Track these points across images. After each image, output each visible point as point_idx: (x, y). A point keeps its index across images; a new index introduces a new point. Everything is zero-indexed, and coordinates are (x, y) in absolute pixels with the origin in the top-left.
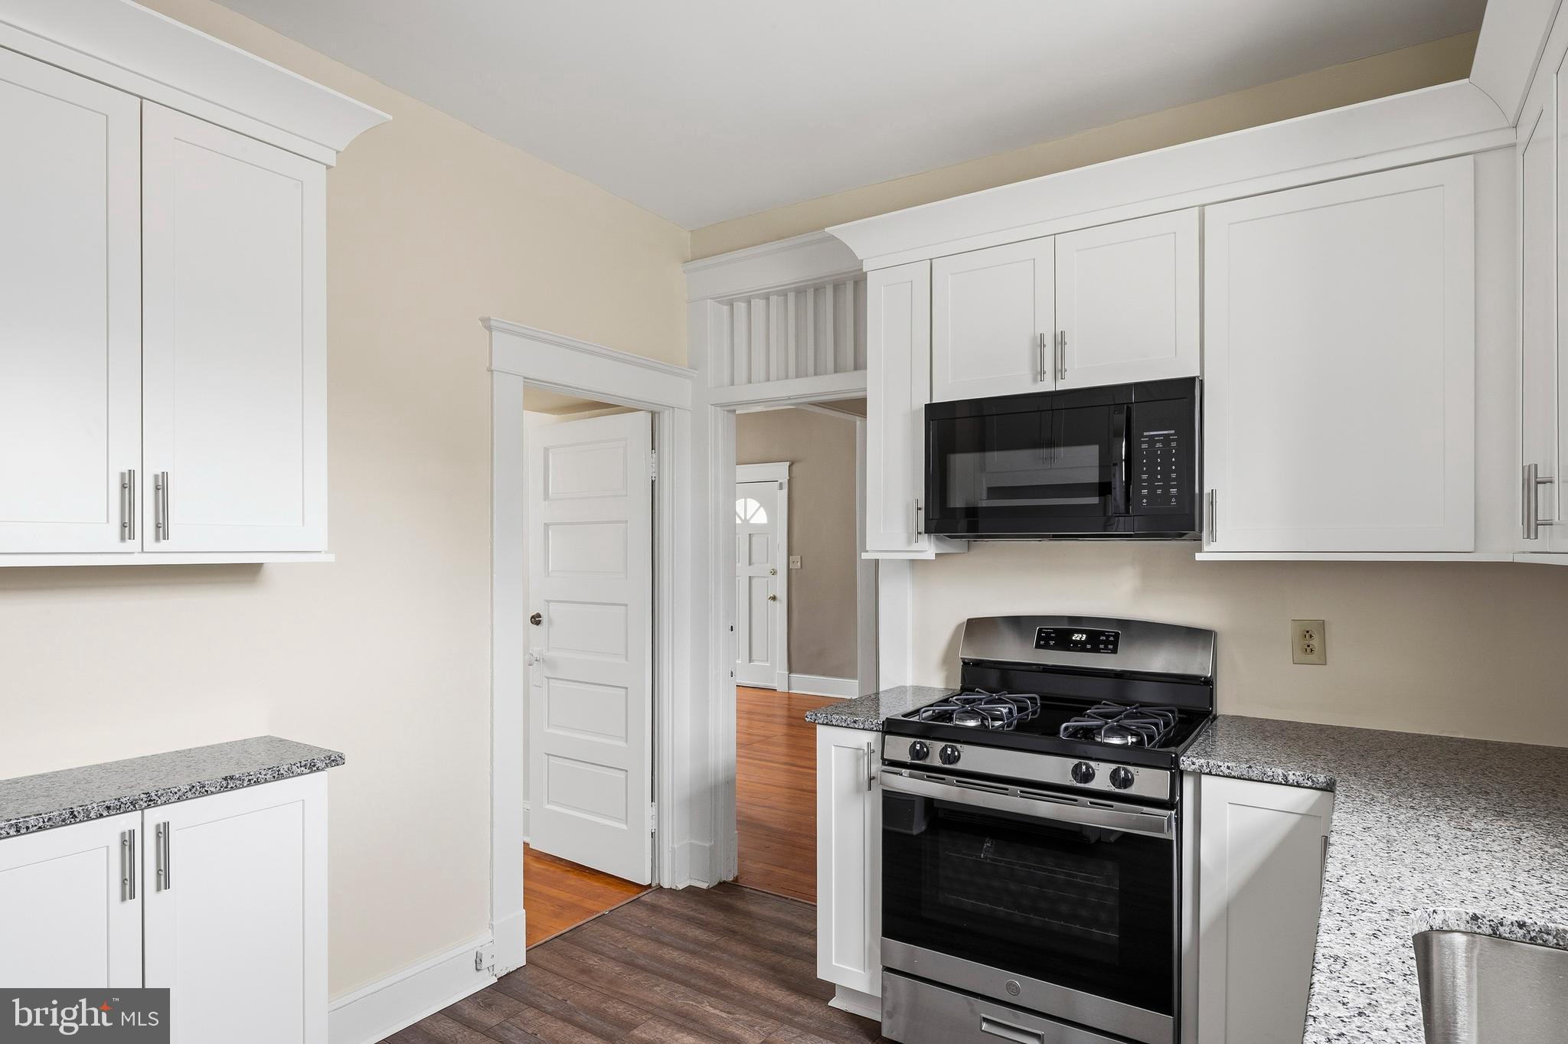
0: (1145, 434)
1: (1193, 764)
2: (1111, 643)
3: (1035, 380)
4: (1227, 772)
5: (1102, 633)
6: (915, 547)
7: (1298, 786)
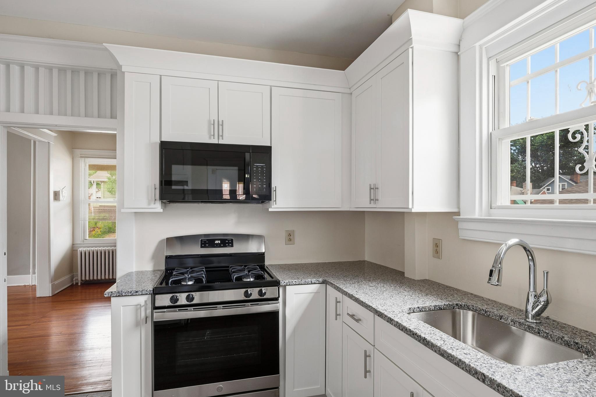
0: (255, 164)
1: (285, 282)
2: (230, 243)
3: (210, 138)
4: (295, 283)
5: (227, 240)
6: (152, 206)
7: (315, 283)
